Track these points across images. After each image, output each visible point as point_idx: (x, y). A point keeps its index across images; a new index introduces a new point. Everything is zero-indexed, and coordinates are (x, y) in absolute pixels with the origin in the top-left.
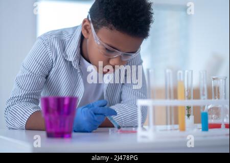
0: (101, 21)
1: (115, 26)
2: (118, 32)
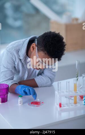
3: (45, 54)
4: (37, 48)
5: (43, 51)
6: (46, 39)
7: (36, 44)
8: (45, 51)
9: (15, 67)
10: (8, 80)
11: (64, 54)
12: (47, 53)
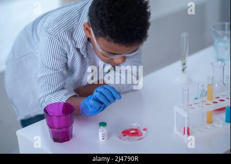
9: (66, 64)
10: (57, 90)
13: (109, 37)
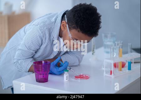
0: (74, 26)
1: (81, 31)
2: (82, 34)
3: (79, 31)
4: (67, 26)
5: (75, 29)
6: (76, 15)
7: (66, 21)
8: (78, 28)
11: (101, 27)
12: (80, 31)
13: (79, 29)
